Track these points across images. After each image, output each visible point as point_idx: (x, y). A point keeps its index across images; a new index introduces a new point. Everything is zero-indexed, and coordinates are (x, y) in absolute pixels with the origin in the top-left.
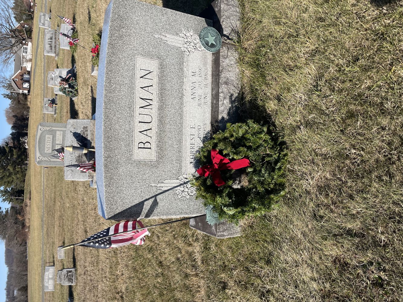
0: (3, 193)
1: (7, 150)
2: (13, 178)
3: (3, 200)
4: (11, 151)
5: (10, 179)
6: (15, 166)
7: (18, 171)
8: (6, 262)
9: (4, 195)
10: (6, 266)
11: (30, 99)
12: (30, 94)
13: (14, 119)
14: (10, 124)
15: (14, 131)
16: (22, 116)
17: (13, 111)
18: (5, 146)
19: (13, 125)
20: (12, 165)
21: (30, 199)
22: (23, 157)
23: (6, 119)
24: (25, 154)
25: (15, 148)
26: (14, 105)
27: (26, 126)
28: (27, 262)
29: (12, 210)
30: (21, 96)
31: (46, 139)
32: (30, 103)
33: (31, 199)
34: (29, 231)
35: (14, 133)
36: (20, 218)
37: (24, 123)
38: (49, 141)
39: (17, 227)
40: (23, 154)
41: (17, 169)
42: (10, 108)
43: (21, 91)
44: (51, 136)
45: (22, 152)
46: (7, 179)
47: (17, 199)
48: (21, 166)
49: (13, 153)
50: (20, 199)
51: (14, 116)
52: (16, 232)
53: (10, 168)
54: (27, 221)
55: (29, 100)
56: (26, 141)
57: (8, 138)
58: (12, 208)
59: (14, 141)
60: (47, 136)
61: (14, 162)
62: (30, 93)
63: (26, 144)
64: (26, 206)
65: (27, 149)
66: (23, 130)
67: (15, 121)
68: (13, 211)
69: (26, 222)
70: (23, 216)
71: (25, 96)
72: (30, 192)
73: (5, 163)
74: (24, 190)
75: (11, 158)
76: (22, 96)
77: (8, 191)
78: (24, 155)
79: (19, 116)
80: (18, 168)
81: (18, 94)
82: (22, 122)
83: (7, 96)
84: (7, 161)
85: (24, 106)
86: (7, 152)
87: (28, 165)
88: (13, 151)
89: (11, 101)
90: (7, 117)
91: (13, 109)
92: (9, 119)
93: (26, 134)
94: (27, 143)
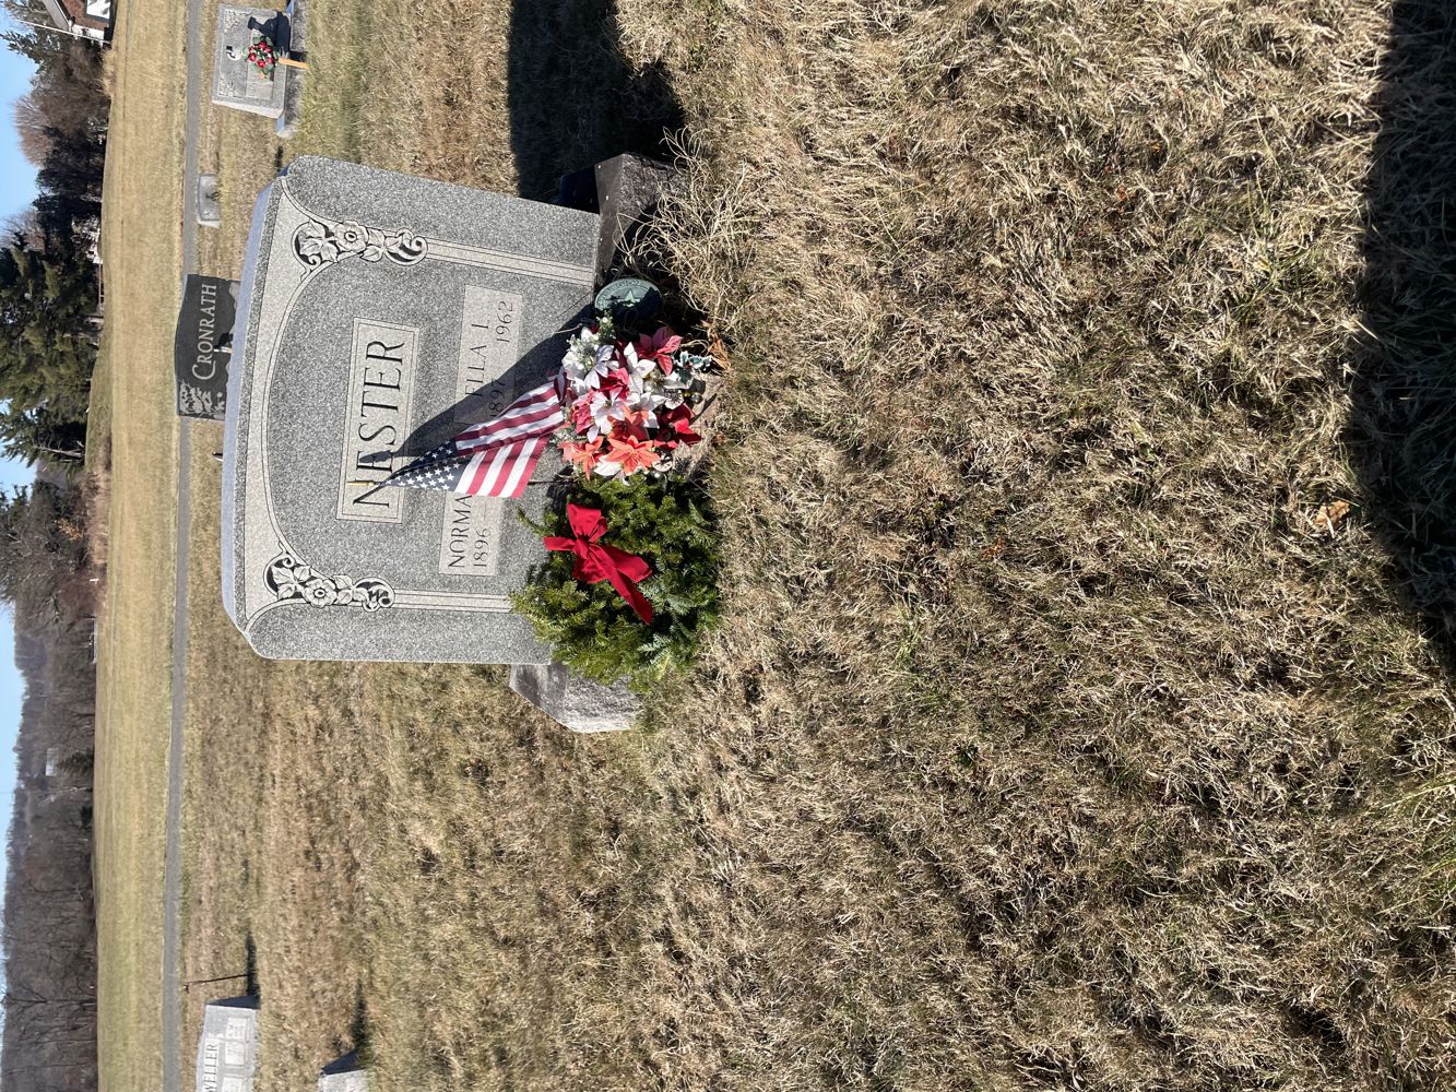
0: (9, 426)
1: (21, 264)
2: (42, 377)
3: (9, 448)
4: (35, 270)
5: (31, 380)
6: (52, 332)
7: (62, 354)
8: (17, 660)
9: (10, 434)
10: (20, 672)
11: (114, 64)
12: (113, 45)
13: (48, 144)
14: (33, 159)
15: (48, 192)
16: (80, 133)
17: (44, 109)
18: (12, 248)
19: (43, 168)
20: (38, 325)
21: (108, 466)
22: (83, 299)
23: (21, 139)
24: (91, 287)
25: (52, 261)
26: (48, 86)
27: (96, 176)
28: (95, 671)
29: (39, 498)
30: (77, 52)
31: (359, 361)
32: (114, 80)
33: (114, 468)
34: (102, 584)
35: (47, 198)
36: (69, 530)
37: (87, 165)
38: (379, 396)
39: (58, 564)
40: (85, 285)
41: (57, 346)
42: (33, 95)
43: (77, 31)
44: (409, 340)
45: (77, 280)
46: (17, 376)
47: (59, 456)
48: (75, 333)
49: (44, 279)
50: (68, 457)
51: (51, 132)
52: (55, 582)
53: (32, 339)
54: (96, 545)
55: (108, 68)
56: (94, 236)
57: (25, 217)
58: (41, 486)
59: (47, 234)
60: (367, 331)
61: (49, 316)
62: (114, 43)
63: (94, 249)
64: (94, 490)
65: (97, 265)
66: (85, 191)
67: (54, 151)
68: (44, 501)
69: (92, 549)
70: (82, 524)
71: (94, 51)
72: (109, 440)
73: (11, 317)
74: (84, 426)
75: (34, 298)
76: (80, 50)
77: (25, 418)
78: (86, 291)
79: (68, 130)
80: (62, 340)
81: (67, 40)
82: (79, 157)
83: (22, 45)
84: (20, 309)
85: (88, 92)
86: (21, 271)
87: (101, 335)
88: (44, 271)
89: (37, 66)
90: (22, 134)
91: (44, 100)
92: (29, 140)
93: (96, 210)
94: (99, 245)
